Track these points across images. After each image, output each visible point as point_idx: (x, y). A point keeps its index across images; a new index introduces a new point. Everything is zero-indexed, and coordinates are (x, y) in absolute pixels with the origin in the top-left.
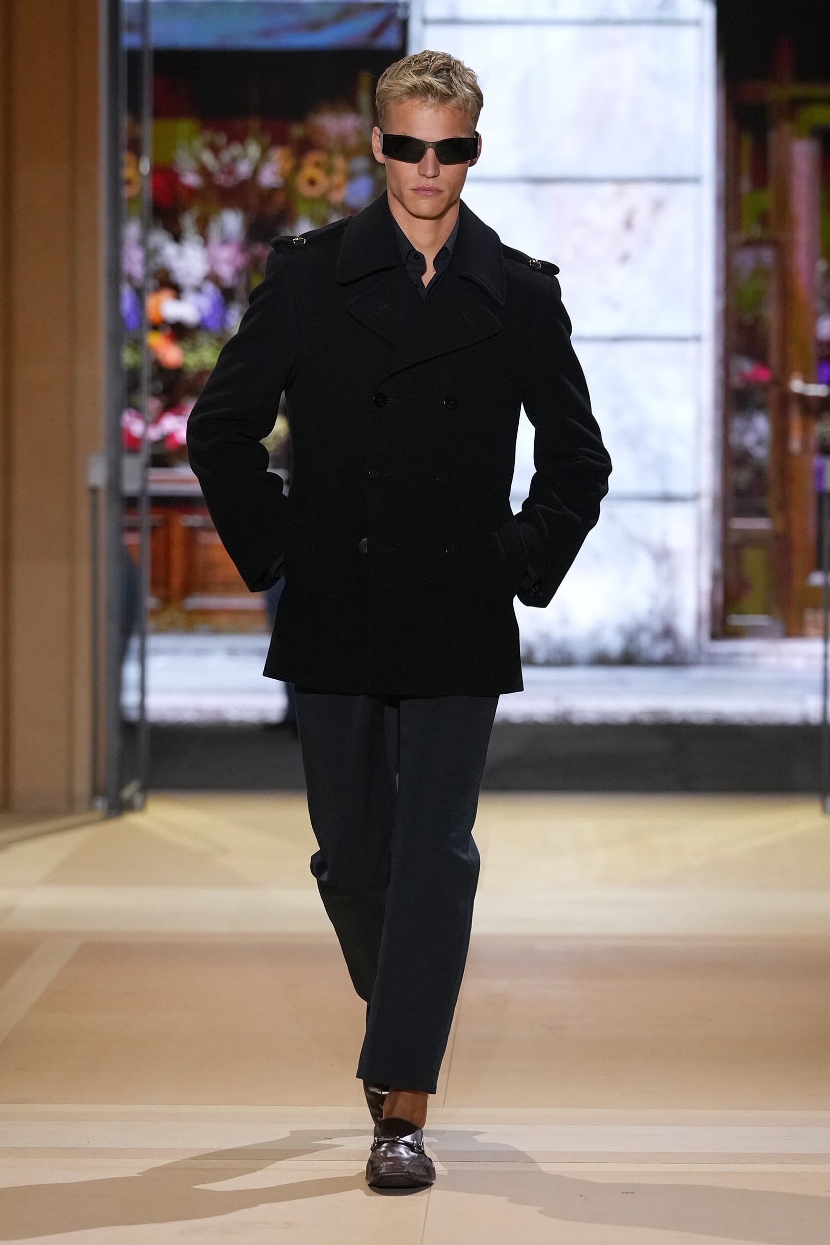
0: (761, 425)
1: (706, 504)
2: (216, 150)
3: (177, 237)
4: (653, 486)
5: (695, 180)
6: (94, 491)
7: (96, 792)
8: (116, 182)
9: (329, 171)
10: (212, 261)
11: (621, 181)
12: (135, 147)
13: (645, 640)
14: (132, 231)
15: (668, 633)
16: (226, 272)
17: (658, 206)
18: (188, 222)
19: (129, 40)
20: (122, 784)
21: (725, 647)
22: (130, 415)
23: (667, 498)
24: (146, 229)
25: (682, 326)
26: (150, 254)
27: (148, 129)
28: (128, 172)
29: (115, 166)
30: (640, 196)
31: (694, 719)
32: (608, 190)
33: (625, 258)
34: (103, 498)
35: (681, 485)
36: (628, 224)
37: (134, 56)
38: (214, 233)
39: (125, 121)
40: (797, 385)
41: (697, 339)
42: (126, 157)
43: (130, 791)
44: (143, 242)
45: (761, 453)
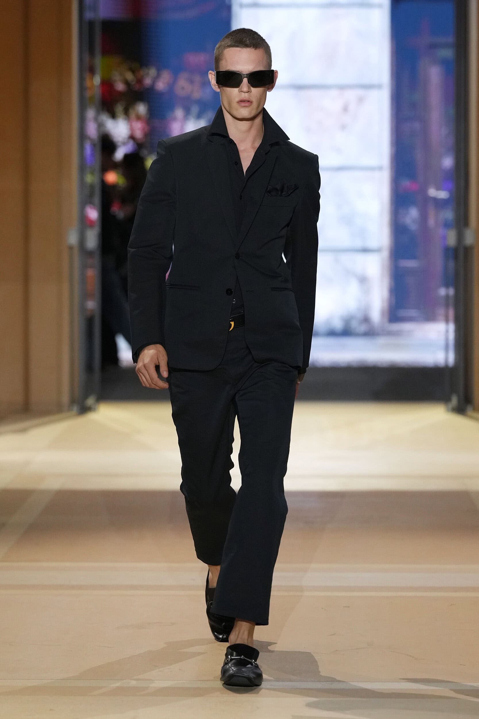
0: (414, 213)
1: (386, 254)
2: (133, 71)
3: (114, 116)
4: (358, 244)
5: (379, 87)
6: (71, 248)
7: (73, 401)
8: (82, 88)
9: (191, 82)
10: (132, 129)
11: (342, 88)
12: (92, 71)
13: (354, 324)
14: (91, 114)
15: (366, 320)
16: (139, 134)
17: (361, 100)
18: (119, 109)
19: (89, 15)
20: (86, 396)
21: (396, 327)
22: (91, 208)
23: (365, 250)
24: (98, 113)
25: (373, 162)
26: (100, 125)
27: (99, 61)
28: (88, 83)
29: (82, 79)
30: (351, 95)
31: (379, 365)
32: (334, 93)
33: (343, 127)
34: (76, 252)
35: (373, 244)
36: (345, 109)
37: (91, 24)
38: (133, 115)
39: (87, 57)
40: (432, 192)
41: (380, 168)
42: (87, 75)
43: (90, 401)
44: (96, 119)
45: (413, 227)
